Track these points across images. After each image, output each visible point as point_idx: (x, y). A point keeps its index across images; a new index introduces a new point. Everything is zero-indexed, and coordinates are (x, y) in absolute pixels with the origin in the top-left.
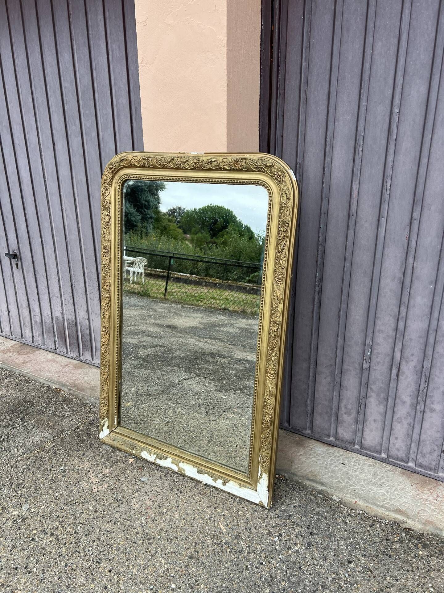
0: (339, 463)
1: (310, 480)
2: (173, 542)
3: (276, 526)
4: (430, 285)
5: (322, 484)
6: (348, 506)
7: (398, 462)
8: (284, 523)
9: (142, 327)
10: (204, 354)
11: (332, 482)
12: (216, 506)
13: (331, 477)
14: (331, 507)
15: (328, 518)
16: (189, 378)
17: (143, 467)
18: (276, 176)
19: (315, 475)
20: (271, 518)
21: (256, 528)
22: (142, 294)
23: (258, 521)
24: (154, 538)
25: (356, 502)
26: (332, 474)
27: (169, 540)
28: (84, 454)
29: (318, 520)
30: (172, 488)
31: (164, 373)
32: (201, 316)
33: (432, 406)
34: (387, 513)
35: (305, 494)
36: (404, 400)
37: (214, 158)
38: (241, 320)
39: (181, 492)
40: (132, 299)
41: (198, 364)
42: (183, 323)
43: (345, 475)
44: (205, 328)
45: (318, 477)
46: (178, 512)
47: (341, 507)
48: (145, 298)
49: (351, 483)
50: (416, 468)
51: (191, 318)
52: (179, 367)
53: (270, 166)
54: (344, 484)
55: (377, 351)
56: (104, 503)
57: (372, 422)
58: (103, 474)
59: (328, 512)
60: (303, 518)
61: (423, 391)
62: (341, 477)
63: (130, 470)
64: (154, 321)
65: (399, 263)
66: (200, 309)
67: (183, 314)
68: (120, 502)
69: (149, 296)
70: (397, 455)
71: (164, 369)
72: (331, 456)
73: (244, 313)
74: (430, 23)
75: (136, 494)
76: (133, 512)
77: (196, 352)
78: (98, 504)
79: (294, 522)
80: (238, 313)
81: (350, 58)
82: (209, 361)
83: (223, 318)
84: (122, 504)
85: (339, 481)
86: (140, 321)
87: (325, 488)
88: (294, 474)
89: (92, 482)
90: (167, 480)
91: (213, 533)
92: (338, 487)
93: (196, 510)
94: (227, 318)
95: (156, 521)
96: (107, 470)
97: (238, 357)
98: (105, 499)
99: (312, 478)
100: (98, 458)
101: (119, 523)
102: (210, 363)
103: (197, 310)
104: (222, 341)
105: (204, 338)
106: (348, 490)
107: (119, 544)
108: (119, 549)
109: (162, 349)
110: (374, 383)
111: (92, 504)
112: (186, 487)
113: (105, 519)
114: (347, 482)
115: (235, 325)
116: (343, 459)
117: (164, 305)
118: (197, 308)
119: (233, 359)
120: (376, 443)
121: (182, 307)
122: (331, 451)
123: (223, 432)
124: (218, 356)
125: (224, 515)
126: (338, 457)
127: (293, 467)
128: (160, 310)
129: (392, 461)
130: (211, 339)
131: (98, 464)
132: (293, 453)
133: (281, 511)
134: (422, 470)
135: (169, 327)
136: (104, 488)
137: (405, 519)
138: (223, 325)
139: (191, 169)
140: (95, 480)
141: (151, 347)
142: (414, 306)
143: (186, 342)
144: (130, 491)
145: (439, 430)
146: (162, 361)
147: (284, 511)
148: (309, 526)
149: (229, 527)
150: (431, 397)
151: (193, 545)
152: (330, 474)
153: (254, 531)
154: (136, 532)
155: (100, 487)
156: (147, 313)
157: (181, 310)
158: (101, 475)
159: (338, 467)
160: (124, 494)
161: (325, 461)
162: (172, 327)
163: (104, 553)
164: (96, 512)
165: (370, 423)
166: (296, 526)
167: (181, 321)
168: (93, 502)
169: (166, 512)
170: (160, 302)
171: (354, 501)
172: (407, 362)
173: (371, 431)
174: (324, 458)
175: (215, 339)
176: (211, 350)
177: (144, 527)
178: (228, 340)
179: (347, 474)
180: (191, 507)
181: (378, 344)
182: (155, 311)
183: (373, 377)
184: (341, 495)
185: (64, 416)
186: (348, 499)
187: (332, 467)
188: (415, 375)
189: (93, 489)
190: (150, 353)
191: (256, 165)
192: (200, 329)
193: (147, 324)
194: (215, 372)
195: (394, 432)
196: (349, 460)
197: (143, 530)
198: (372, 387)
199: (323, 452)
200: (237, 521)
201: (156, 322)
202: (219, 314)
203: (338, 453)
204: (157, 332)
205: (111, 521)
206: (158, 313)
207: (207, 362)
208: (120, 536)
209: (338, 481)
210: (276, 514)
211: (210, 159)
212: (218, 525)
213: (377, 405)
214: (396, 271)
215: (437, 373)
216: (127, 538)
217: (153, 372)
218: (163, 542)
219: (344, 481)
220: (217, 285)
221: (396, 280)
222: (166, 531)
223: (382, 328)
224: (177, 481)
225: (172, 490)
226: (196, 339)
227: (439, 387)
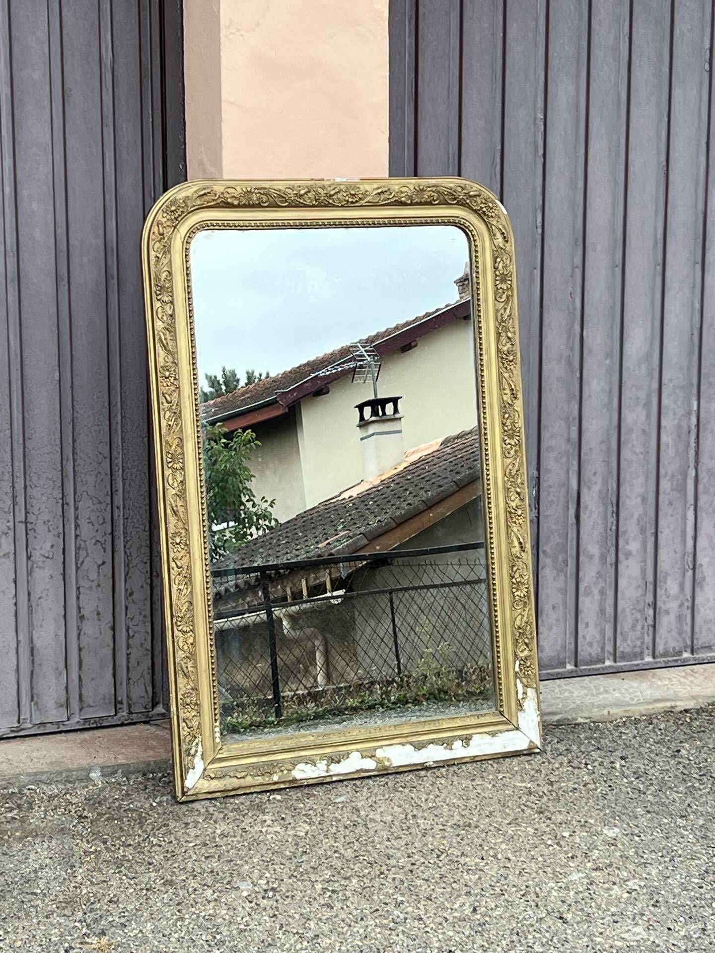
4: (606, 359)
5: (552, 713)
7: (593, 667)
18: (484, 209)
20: (553, 759)
30: (393, 791)
33: (627, 547)
34: (650, 707)
36: (591, 553)
37: (384, 187)
50: (619, 664)
53: (475, 196)
55: (548, 483)
57: (551, 612)
58: (269, 821)
61: (611, 529)
65: (565, 335)
68: (359, 825)
70: (590, 654)
74: (572, 7)
75: (363, 812)
81: (478, 39)
84: (365, 825)
87: (561, 715)
89: (275, 831)
90: (370, 788)
96: (266, 816)
100: (217, 816)
107: (444, 844)
110: (548, 539)
120: (559, 649)
129: (585, 669)
134: (625, 663)
136: (306, 828)
137: (673, 704)
139: (342, 206)
142: (590, 396)
144: (347, 814)
145: (640, 584)
150: (625, 532)
154: (440, 830)
160: (345, 819)
165: (547, 615)
171: (605, 712)
172: (589, 488)
173: (550, 629)
181: (549, 471)
183: (546, 530)
184: (584, 716)
186: (594, 715)
188: (601, 505)
191: (453, 195)
195: (583, 615)
198: (545, 548)
211: (378, 188)
213: (554, 579)
214: (562, 347)
215: (628, 493)
216: (441, 837)
221: (563, 361)
223: (553, 442)
224: (386, 783)
227: (633, 513)
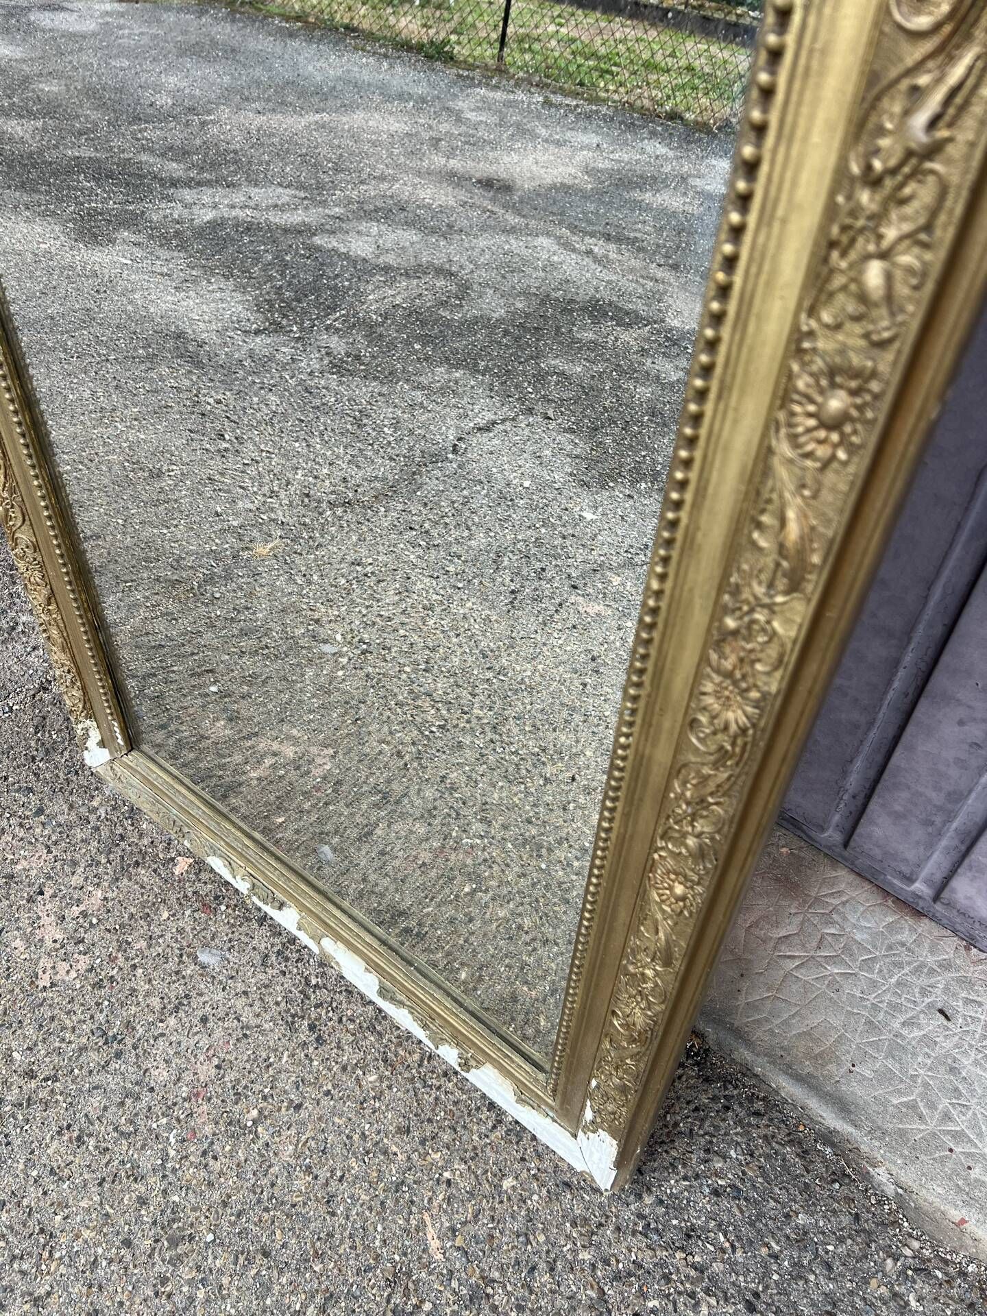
0: (930, 1006)
1: (799, 1079)
2: (253, 1272)
3: (629, 1274)
5: (843, 1107)
6: (928, 1227)
8: (662, 1264)
9: (403, 188)
10: (568, 307)
11: (884, 1103)
12: (429, 1129)
13: (885, 1077)
14: (857, 1217)
15: (837, 1267)
16: (494, 423)
17: (217, 897)
19: (821, 1055)
20: (618, 1229)
21: (552, 1270)
22: (432, 51)
23: (568, 1237)
24: (191, 1238)
25: (963, 1221)
26: (890, 1063)
27: (241, 1259)
28: (40, 811)
29: (798, 1272)
30: (293, 1016)
31: (418, 395)
32: (594, 139)
35: (765, 1137)
38: (714, 162)
39: (319, 1040)
40: (399, 69)
41: (537, 357)
42: (534, 168)
43: (943, 1074)
44: (598, 195)
45: (832, 1068)
46: (293, 1131)
47: (895, 1223)
48: (438, 65)
49: (961, 1123)
51: (565, 151)
52: (475, 370)
54: (931, 1125)
56: (63, 1040)
58: (82, 908)
59: (841, 1240)
60: (739, 1253)
62: (926, 1085)
63: (170, 909)
64: (443, 161)
66: (597, 112)
67: (543, 132)
68: (115, 1045)
69: (452, 58)
71: (424, 380)
72: (900, 966)
73: (728, 134)
75: (172, 1021)
76: (146, 1098)
77: (545, 300)
78: (44, 1041)
79: (700, 1269)
80: (709, 132)
82: (579, 341)
83: (662, 150)
84: (118, 1055)
85: (913, 1106)
86: (402, 159)
87: (850, 1129)
88: (739, 1034)
89: (42, 940)
90: (284, 973)
91: (397, 1258)
92: (902, 1133)
93: (356, 1137)
94: (671, 154)
95: (215, 1158)
96: (99, 894)
97: (676, 323)
98: (68, 1023)
99: (808, 1068)
100: (80, 835)
101: (92, 1142)
102: (580, 349)
103: (588, 117)
104: (640, 249)
105: (586, 233)
106: (942, 1160)
107: (77, 1236)
108: (73, 1257)
109: (440, 283)
111: (25, 1037)
112: (340, 1021)
113: (52, 1113)
114: (947, 1117)
115: (691, 181)
116: (946, 990)
117: (491, 94)
118: (588, 108)
119: (659, 333)
121: (547, 103)
122: (906, 936)
123: (542, 699)
124: (612, 319)
125: (449, 1182)
126: (932, 972)
127: (742, 1001)
128: (471, 116)
130: (608, 238)
131: (75, 863)
132: (755, 924)
133: (661, 1202)
135: (487, 184)
136: (73, 974)
138: (653, 182)
140: (52, 933)
141: (407, 275)
143: (524, 252)
144: (155, 1002)
146: (425, 340)
147: (673, 1206)
148: (756, 1295)
149: (459, 1242)
151: (319, 1299)
152: (882, 1061)
153: (543, 1279)
154: (139, 1198)
155: (63, 967)
156: (430, 127)
157: (539, 117)
158: (76, 910)
159: (919, 1027)
160: (133, 1009)
161: (874, 984)
162: (497, 185)
163: (25, 1266)
164: (31, 1075)
166: (707, 1291)
167: (528, 162)
168: (30, 1031)
169: (255, 1122)
170: (479, 85)
171: (955, 1214)
174: (871, 970)
175: (619, 240)
176: (597, 289)
177: (171, 1177)
178: (658, 246)
179: (952, 1070)
180: (341, 1116)
182: (459, 120)
184: (908, 1177)
185: (13, 628)
186: (931, 1199)
187: (896, 1025)
189: (40, 973)
190: (398, 300)
192: (585, 196)
193: (419, 173)
194: (589, 393)
196: (973, 997)
197: (165, 1192)
199: (876, 935)
200: (493, 1219)
201: (454, 164)
202: (653, 134)
203: (933, 951)
204: (443, 209)
205: (69, 1126)
206: (464, 128)
207: (573, 347)
208: (84, 1204)
209: (906, 1105)
210: (641, 1216)
212: (420, 1228)
216: (107, 1215)
217: (385, 390)
218: (218, 1263)
219: (932, 1106)
220: (670, 15)
222: (239, 1215)
224: (317, 986)
225: (291, 1025)
226: (558, 239)
